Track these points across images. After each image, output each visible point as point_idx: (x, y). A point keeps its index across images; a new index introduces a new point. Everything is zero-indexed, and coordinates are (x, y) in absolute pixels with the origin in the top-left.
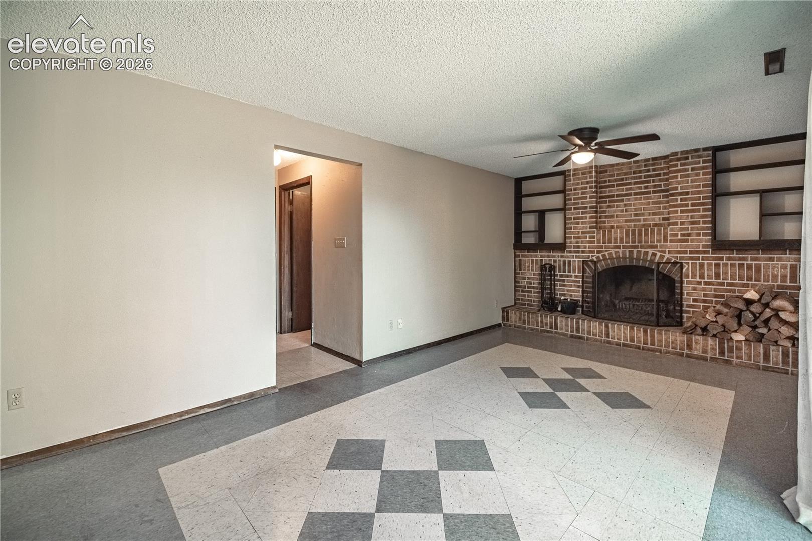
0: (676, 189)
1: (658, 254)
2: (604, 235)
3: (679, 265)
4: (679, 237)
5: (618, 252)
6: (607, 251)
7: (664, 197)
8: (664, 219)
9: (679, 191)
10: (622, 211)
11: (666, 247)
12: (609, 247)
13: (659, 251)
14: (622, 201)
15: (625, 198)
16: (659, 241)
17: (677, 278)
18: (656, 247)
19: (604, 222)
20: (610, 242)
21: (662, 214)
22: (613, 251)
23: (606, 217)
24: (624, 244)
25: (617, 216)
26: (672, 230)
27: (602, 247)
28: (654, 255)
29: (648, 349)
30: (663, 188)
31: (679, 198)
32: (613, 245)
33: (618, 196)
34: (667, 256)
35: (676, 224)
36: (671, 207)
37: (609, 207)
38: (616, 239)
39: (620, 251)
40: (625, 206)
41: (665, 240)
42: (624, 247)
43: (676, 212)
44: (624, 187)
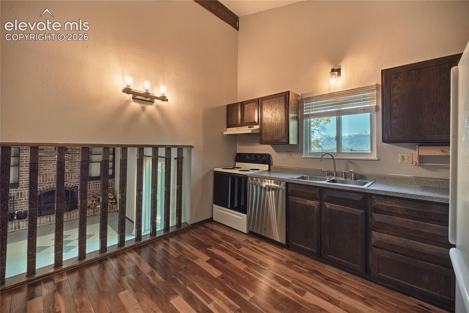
0: (76, 160)
1: (69, 184)
2: (43, 178)
3: (76, 187)
4: (77, 177)
5: (51, 185)
6: (44, 185)
7: (70, 162)
8: (70, 170)
9: (77, 161)
10: (51, 167)
11: (72, 181)
12: (46, 183)
13: (69, 183)
14: (52, 163)
15: (53, 162)
16: (69, 179)
17: (76, 192)
18: (68, 181)
19: (42, 172)
20: (46, 181)
21: (69, 168)
22: (48, 185)
23: (43, 170)
24: (54, 181)
25: (49, 169)
26: (74, 175)
27: (42, 184)
28: (67, 184)
29: (69, 221)
30: (70, 159)
31: (77, 163)
32: (48, 182)
33: (49, 161)
34: (72, 184)
35: (76, 172)
36: (74, 166)
37: (44, 165)
38: (49, 180)
39: (52, 184)
40: (53, 165)
41: (72, 178)
42: (53, 183)
43: (76, 168)
44: (53, 157)
